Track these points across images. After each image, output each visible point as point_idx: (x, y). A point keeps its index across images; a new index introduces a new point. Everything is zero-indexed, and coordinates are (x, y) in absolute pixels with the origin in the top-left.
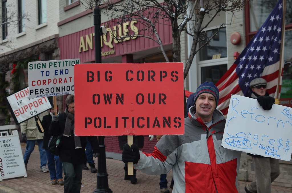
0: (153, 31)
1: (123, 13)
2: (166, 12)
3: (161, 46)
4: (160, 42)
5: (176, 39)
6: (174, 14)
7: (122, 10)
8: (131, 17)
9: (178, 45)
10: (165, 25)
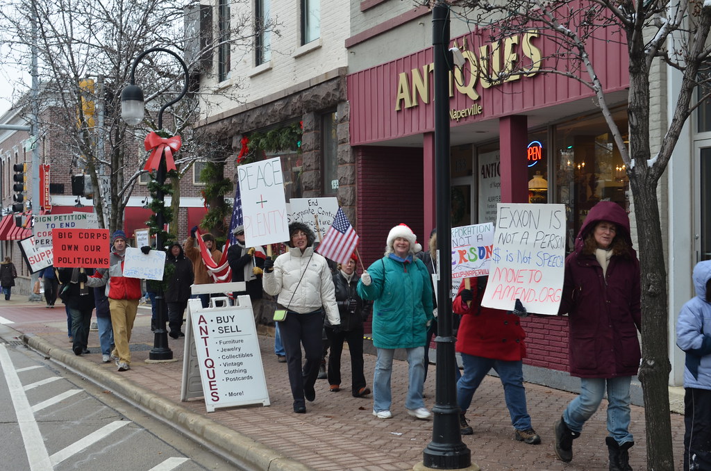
0: (580, 58)
1: (505, 14)
2: (614, 11)
3: (599, 95)
4: (596, 85)
5: (639, 79)
6: (635, 15)
7: (504, 8)
8: (526, 23)
9: (644, 93)
10: (610, 44)
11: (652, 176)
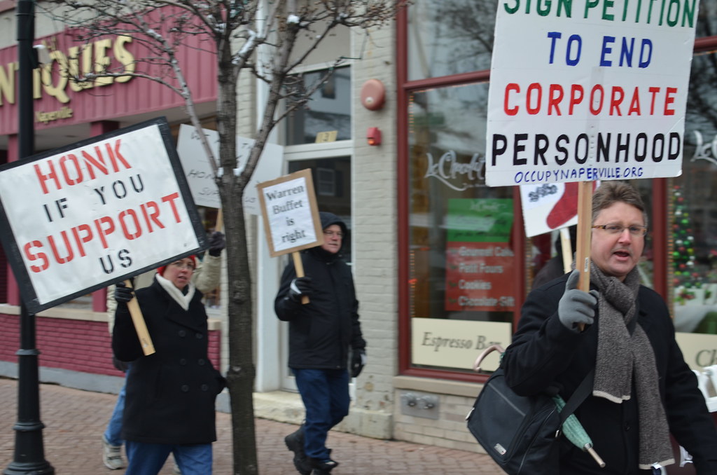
0: (169, 64)
1: (92, 14)
2: (202, 18)
3: (189, 102)
4: (185, 92)
5: (227, 89)
6: (223, 25)
7: (92, 7)
8: (115, 25)
9: (231, 102)
11: (239, 184)
